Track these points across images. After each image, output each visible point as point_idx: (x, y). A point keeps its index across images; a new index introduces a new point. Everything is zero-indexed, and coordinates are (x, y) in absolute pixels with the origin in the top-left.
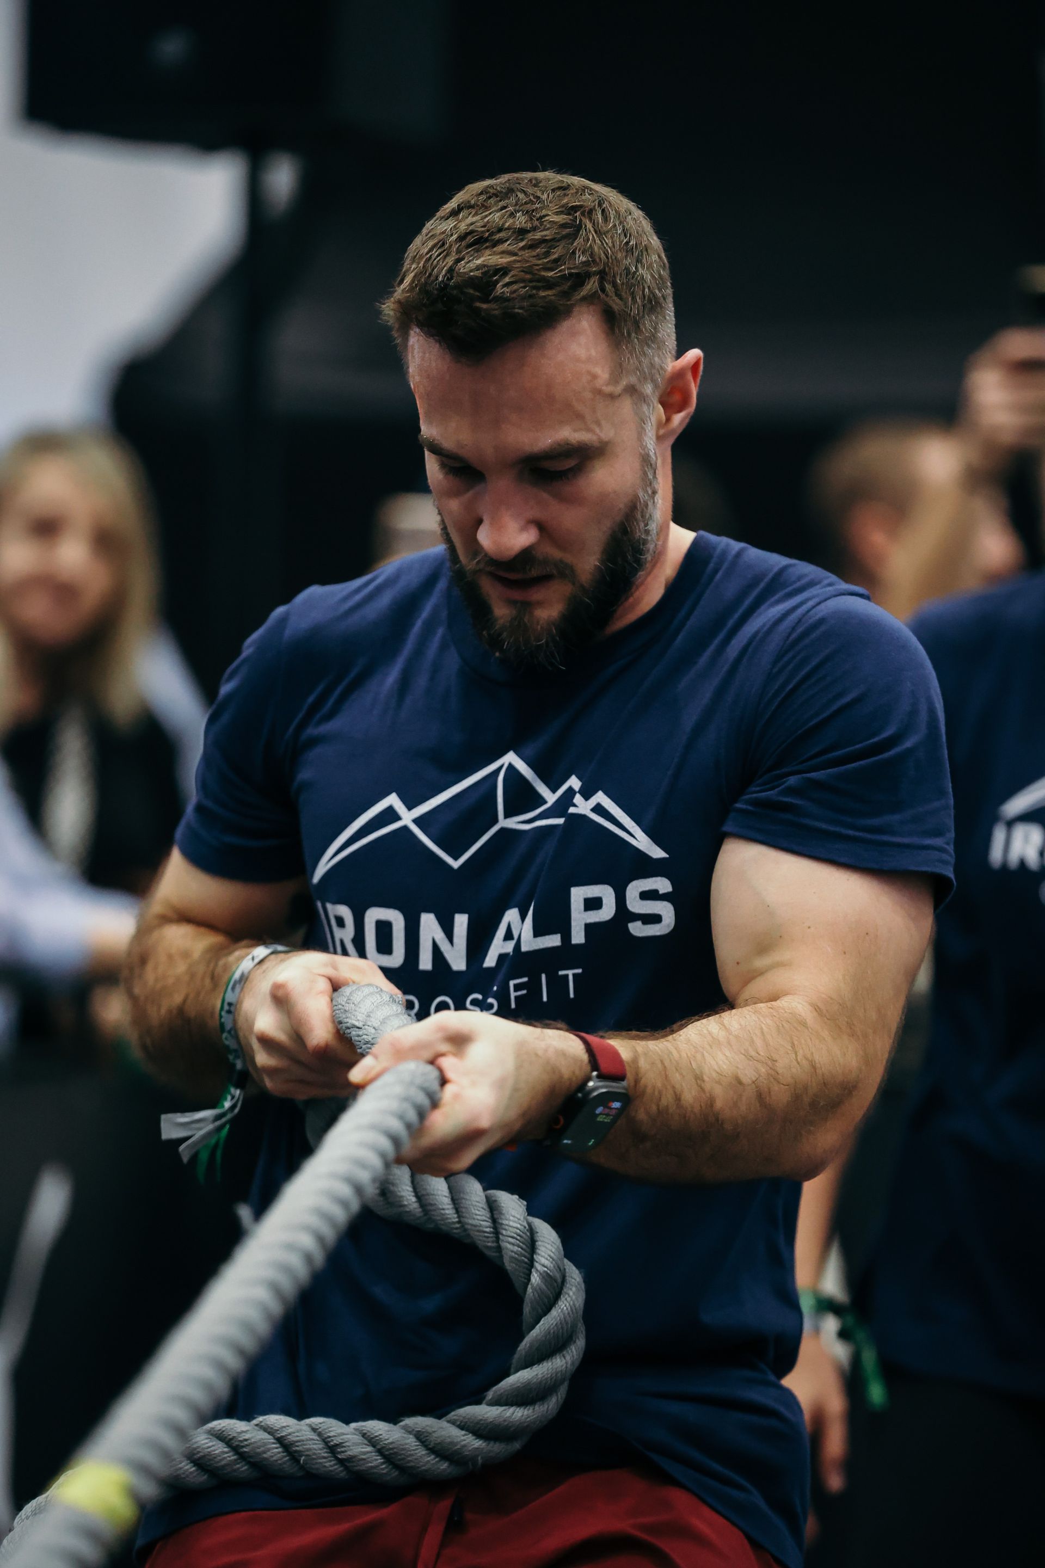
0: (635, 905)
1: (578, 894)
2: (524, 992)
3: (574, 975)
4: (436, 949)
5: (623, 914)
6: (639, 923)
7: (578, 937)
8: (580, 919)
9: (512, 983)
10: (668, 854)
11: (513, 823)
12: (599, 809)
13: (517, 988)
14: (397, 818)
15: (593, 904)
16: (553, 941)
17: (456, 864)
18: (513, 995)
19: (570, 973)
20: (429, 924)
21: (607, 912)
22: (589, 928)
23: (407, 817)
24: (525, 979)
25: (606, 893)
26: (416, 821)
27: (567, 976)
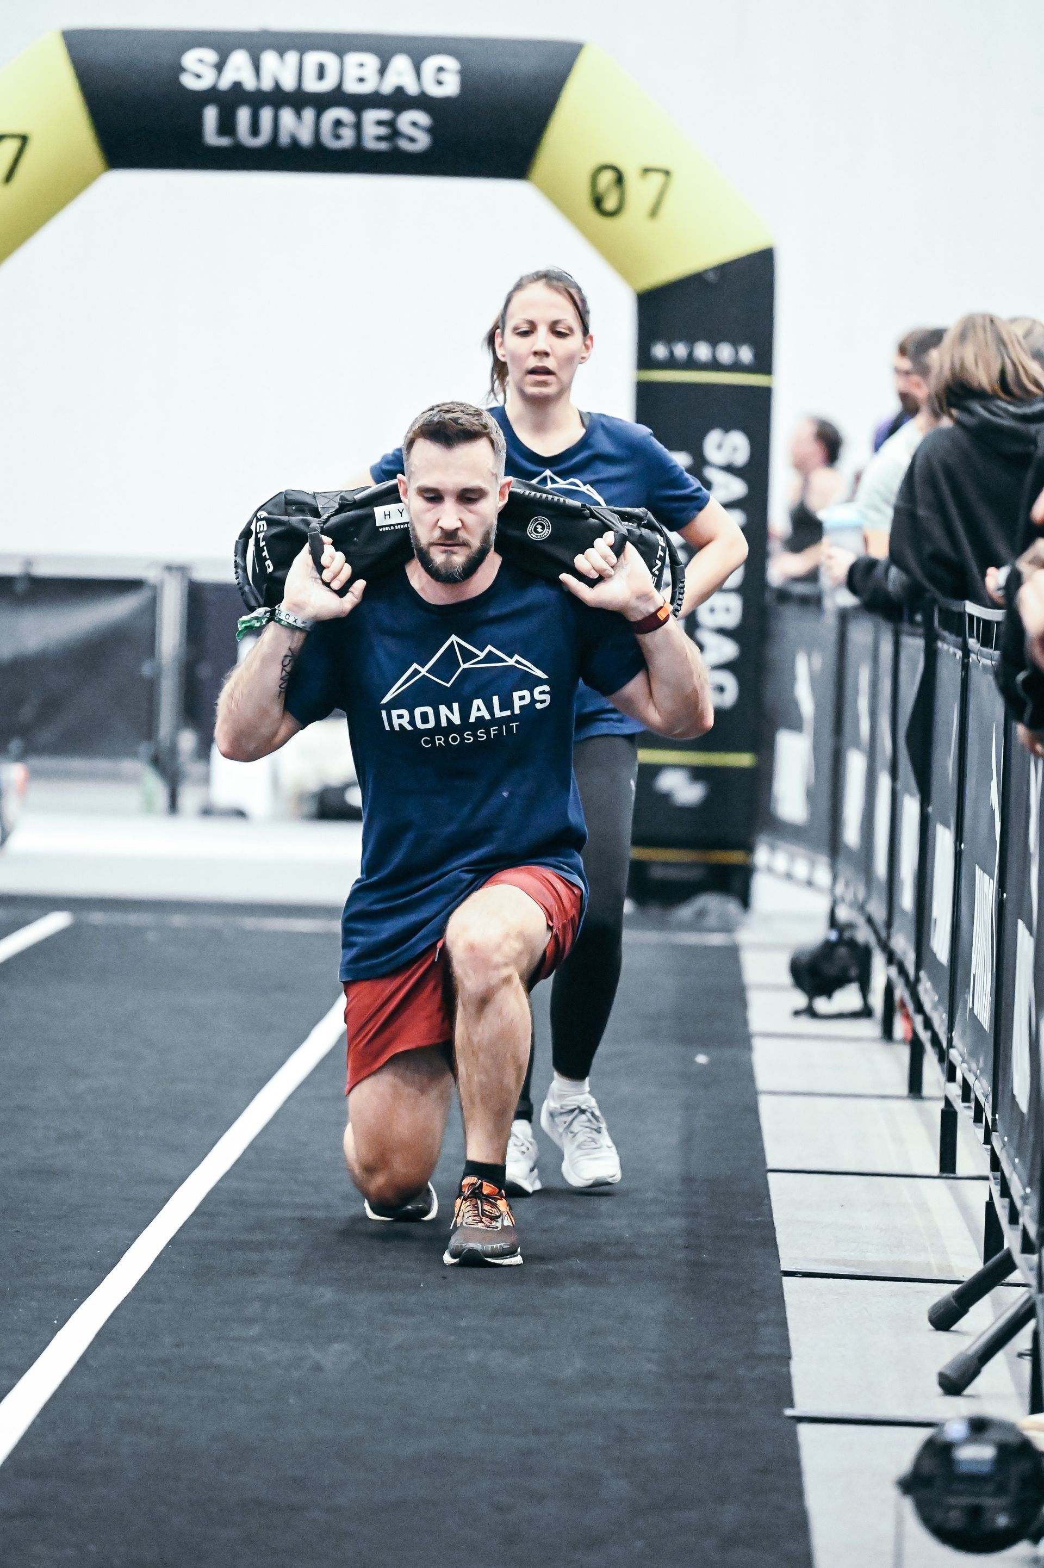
0: (537, 697)
1: (516, 695)
2: (497, 732)
3: (516, 725)
4: (448, 718)
5: (534, 701)
6: (539, 703)
7: (517, 711)
8: (517, 704)
9: (492, 729)
10: (548, 676)
11: (467, 666)
12: (517, 662)
13: (494, 730)
14: (420, 672)
15: (522, 698)
16: (508, 713)
17: (448, 685)
18: (492, 733)
19: (514, 724)
20: (443, 709)
21: (527, 701)
22: (521, 707)
23: (423, 671)
24: (497, 728)
25: (526, 693)
26: (427, 672)
27: (513, 726)
